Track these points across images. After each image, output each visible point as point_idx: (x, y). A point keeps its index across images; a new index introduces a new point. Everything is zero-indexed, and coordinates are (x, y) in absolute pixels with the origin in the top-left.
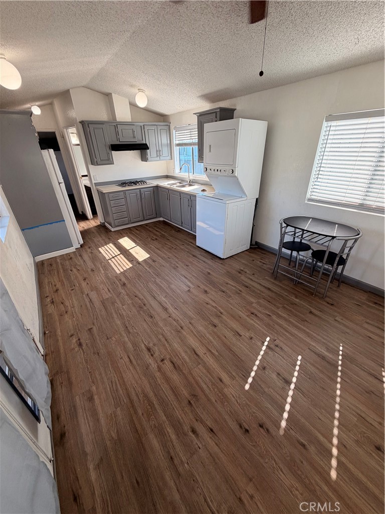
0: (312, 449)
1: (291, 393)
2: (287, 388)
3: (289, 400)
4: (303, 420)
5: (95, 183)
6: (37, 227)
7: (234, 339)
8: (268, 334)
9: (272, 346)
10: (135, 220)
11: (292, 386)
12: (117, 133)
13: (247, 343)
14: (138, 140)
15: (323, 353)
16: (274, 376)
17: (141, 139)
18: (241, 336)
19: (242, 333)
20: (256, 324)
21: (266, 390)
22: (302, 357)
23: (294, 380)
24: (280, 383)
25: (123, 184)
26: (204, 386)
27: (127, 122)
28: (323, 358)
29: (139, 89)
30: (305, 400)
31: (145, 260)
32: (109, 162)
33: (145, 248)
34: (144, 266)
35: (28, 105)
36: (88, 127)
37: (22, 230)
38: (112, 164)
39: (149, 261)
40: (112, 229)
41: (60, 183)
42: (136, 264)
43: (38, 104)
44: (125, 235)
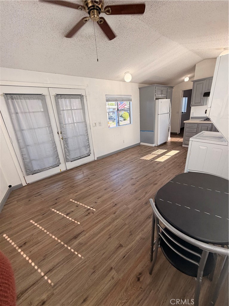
0: (41, 217)
1: (63, 215)
2: (65, 214)
3: (60, 213)
4: (51, 216)
5: (191, 117)
6: (145, 131)
7: (96, 196)
8: (98, 210)
9: (89, 211)
11: (65, 216)
13: (93, 201)
15: (79, 239)
16: (72, 210)
18: (98, 199)
19: (99, 199)
20: (106, 205)
21: (68, 206)
22: (79, 225)
23: (68, 217)
24: (68, 211)
26: (75, 189)
28: (76, 237)
30: (57, 220)
31: (156, 161)
32: (200, 104)
33: (171, 158)
34: (151, 162)
35: (183, 78)
36: (194, 84)
37: (140, 131)
38: (201, 105)
39: (156, 163)
40: (183, 145)
41: (158, 114)
42: (151, 160)
43: (189, 75)
44: (182, 150)
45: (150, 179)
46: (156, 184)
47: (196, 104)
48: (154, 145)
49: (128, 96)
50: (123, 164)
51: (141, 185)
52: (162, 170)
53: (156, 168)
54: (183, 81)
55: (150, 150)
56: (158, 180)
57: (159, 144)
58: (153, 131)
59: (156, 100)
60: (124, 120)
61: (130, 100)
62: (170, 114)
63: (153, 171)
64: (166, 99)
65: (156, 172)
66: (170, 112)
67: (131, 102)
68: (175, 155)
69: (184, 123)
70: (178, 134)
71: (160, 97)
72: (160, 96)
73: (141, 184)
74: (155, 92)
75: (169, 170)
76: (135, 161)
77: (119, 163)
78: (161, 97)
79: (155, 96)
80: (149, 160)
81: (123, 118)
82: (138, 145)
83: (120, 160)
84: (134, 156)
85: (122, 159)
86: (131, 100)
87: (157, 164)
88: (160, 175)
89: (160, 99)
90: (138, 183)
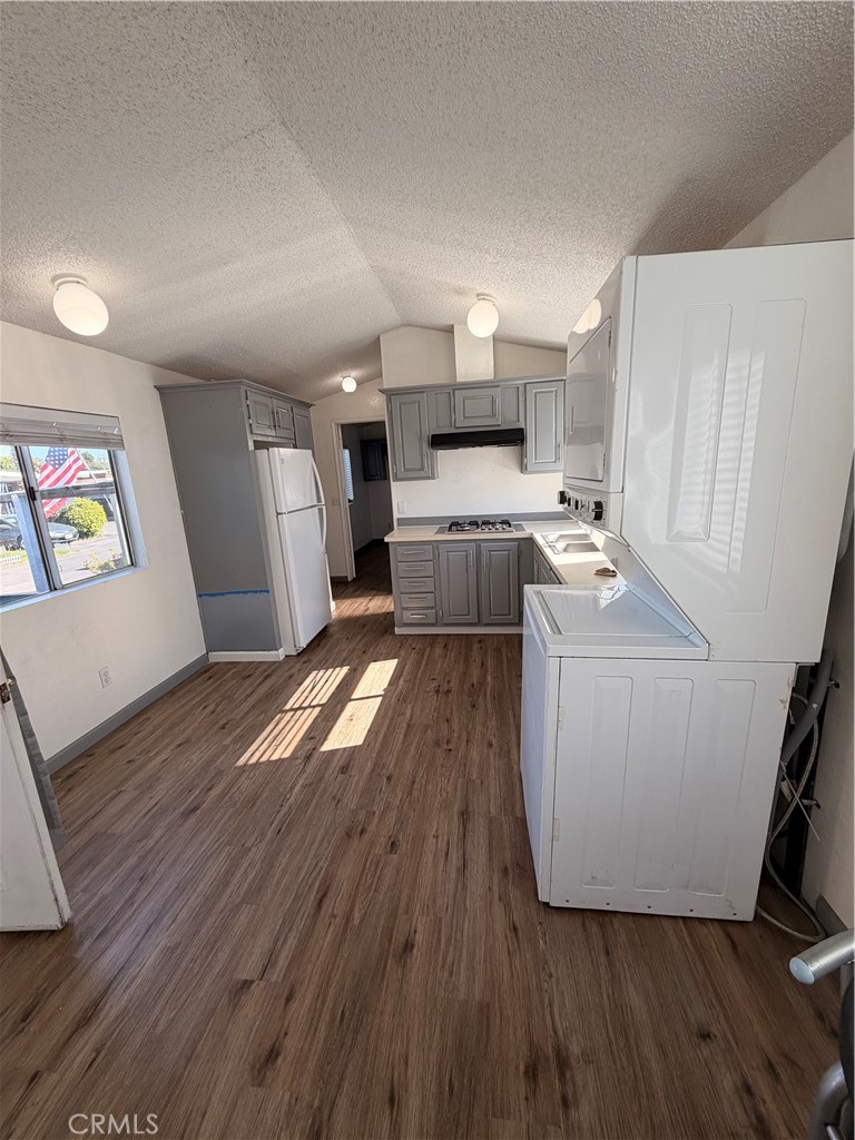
5: (398, 519)
6: (222, 594)
10: (453, 619)
12: (452, 409)
14: (504, 421)
17: (514, 418)
25: (456, 525)
27: (486, 382)
29: (478, 295)
31: (333, 752)
32: (422, 474)
33: (386, 710)
34: (309, 769)
35: (337, 379)
36: (389, 401)
37: (199, 596)
38: (428, 478)
39: (336, 763)
40: (396, 629)
41: (278, 514)
42: (302, 754)
43: (355, 373)
44: (403, 653)
45: (357, 922)
46: (408, 946)
47: (411, 475)
48: (281, 654)
49: (104, 422)
50: (133, 860)
51: (323, 1027)
52: (388, 807)
53: (351, 802)
54: (339, 389)
55: (271, 687)
56: (402, 905)
57: (303, 644)
58: (268, 592)
59: (256, 448)
60: (83, 535)
61: (111, 443)
62: (320, 510)
63: (349, 835)
64: (295, 447)
65: (367, 836)
66: (319, 500)
67: (122, 456)
68: (390, 684)
69: (388, 543)
70: (350, 579)
71: (270, 439)
72: (269, 434)
73: (326, 1017)
74: (246, 416)
75: (415, 793)
76: (213, 793)
77: (92, 862)
78: (275, 440)
79: (251, 432)
80: (293, 757)
81: (75, 525)
82: (200, 674)
83: (95, 824)
84: (196, 757)
85: (113, 809)
86: (121, 444)
87: (344, 769)
88: (393, 846)
89: (276, 449)
90: (301, 1008)
